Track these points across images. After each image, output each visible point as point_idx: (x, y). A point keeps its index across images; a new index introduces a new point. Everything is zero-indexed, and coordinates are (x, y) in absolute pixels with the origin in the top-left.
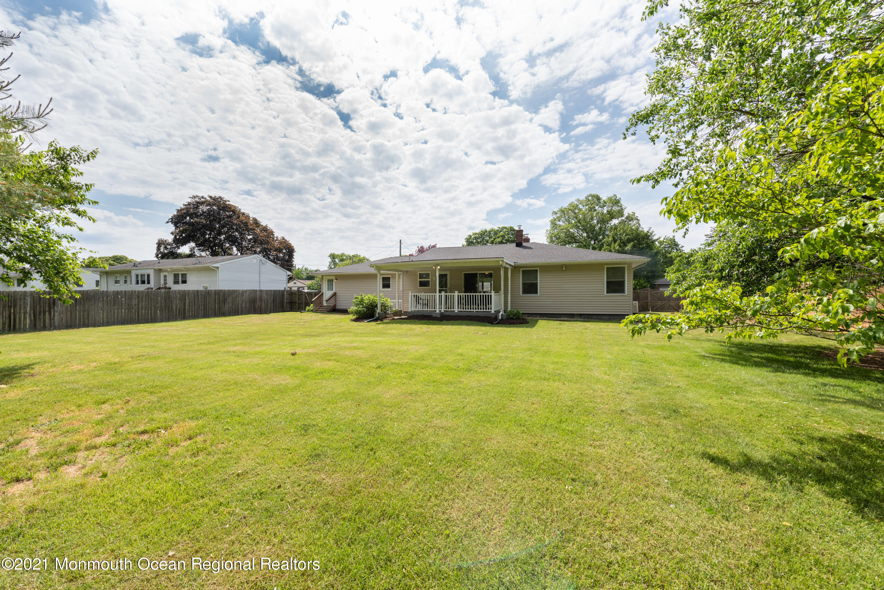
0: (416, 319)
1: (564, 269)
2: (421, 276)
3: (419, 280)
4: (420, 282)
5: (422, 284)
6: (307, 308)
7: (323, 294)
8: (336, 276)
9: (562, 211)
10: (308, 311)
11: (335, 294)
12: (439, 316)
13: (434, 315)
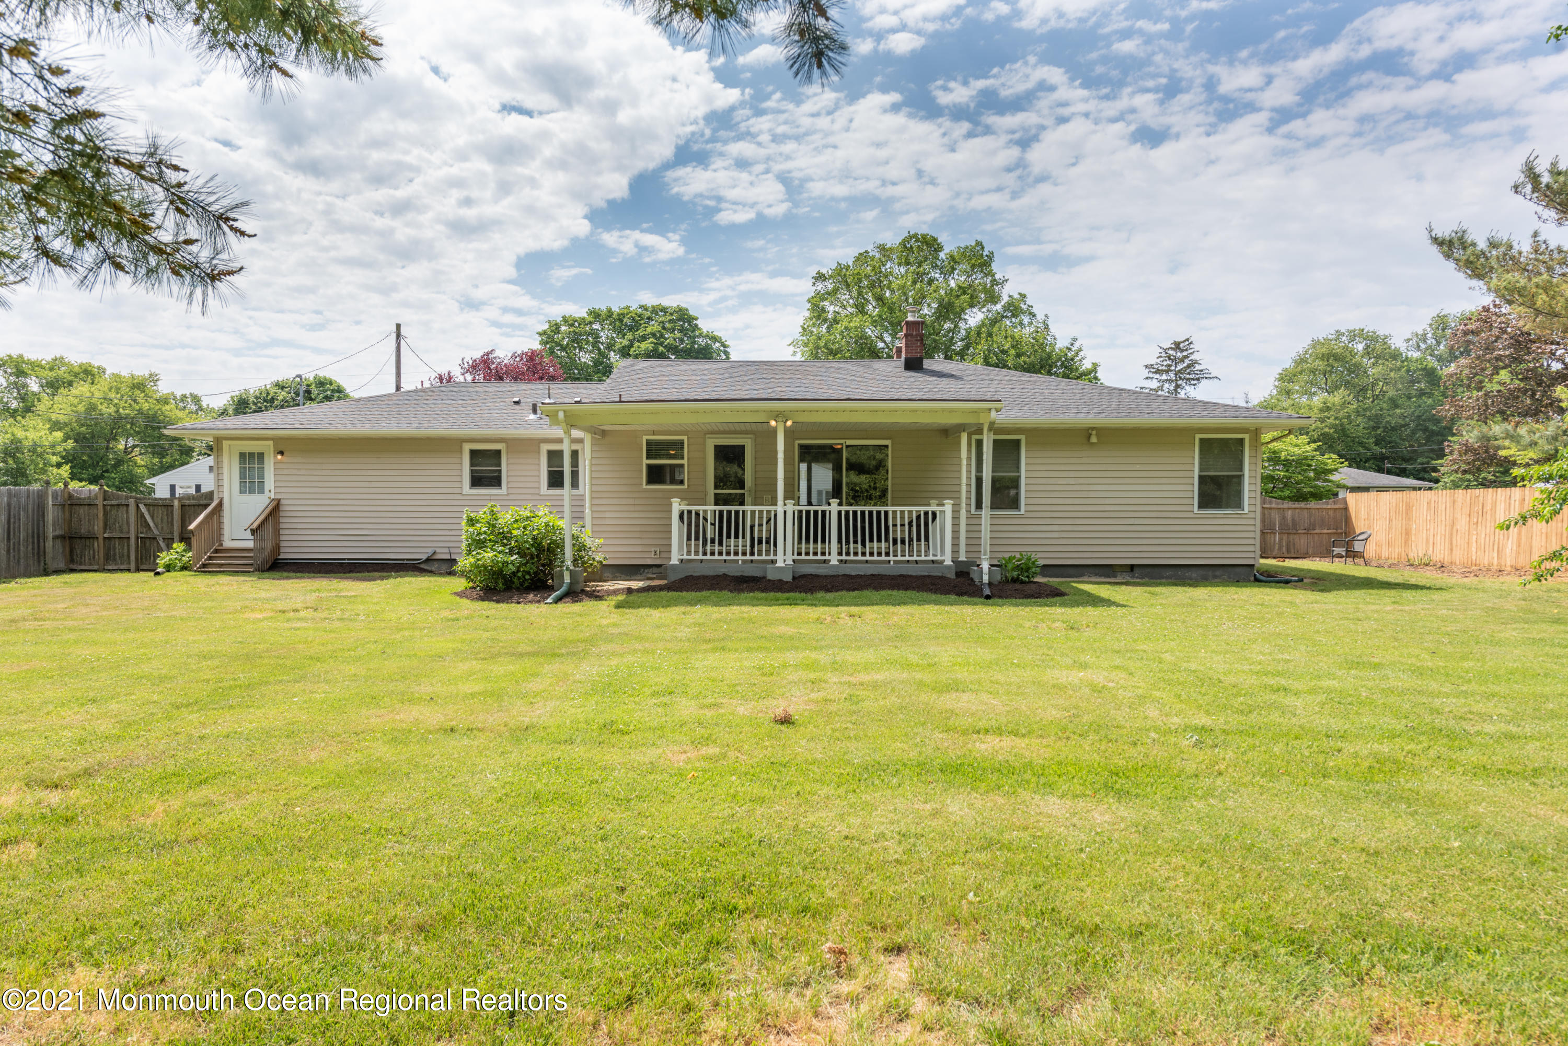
0: (711, 587)
1: (1094, 439)
2: (654, 449)
3: (646, 462)
4: (650, 467)
5: (656, 475)
6: (164, 558)
7: (220, 504)
8: (276, 440)
9: (841, 273)
10: (169, 568)
11: (275, 511)
12: (788, 578)
13: (771, 576)
